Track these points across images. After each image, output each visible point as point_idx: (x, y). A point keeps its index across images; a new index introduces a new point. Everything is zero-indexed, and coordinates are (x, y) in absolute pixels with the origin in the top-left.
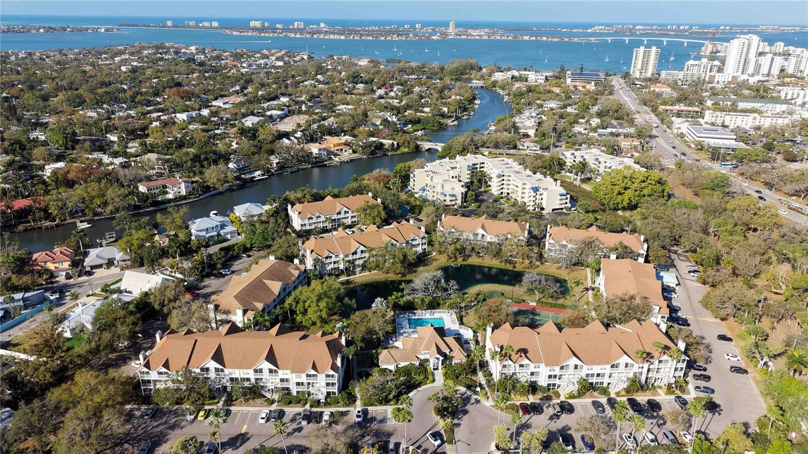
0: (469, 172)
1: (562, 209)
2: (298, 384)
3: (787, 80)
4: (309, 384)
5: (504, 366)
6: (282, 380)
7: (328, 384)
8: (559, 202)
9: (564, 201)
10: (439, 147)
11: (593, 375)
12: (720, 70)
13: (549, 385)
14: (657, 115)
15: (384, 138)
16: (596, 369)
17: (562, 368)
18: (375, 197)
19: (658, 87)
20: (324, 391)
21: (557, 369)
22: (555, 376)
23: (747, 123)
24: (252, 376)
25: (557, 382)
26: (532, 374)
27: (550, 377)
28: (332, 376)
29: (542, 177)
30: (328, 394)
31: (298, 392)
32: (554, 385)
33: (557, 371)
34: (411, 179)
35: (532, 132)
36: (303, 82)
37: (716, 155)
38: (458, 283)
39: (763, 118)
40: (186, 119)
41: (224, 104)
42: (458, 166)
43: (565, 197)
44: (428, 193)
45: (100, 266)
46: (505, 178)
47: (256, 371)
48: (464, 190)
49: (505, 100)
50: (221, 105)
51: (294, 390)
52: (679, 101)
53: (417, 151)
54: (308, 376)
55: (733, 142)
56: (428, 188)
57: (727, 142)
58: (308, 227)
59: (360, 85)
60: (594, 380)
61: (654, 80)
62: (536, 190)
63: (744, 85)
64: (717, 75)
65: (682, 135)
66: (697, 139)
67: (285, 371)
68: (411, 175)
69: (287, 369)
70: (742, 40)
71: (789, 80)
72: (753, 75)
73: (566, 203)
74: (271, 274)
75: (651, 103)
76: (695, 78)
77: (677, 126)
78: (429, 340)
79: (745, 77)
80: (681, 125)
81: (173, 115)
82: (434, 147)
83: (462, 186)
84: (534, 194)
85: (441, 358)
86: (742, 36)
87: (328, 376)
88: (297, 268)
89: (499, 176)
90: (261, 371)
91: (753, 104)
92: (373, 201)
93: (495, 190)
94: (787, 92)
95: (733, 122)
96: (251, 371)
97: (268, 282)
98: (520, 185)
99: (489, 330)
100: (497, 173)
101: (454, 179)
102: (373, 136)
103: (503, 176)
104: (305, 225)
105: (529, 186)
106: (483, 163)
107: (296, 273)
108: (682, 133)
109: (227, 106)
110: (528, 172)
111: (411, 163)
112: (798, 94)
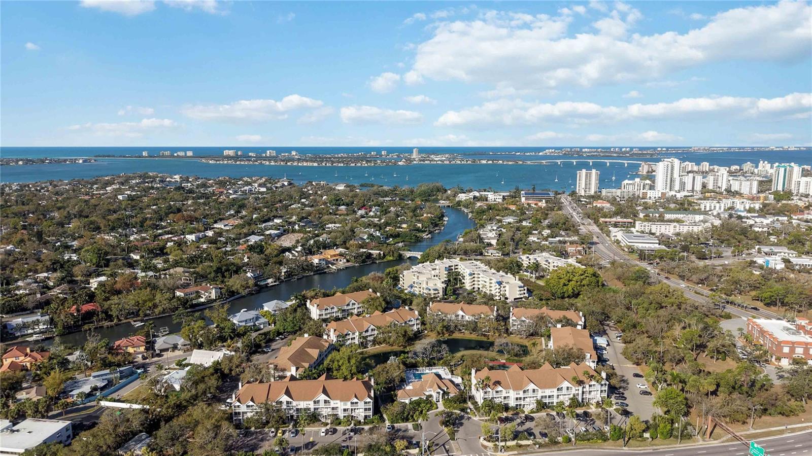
0: (446, 272)
1: (521, 298)
2: (345, 410)
3: (708, 195)
4: (352, 409)
5: (486, 393)
6: (333, 409)
7: (366, 409)
8: (518, 293)
9: (522, 292)
10: (418, 255)
11: (546, 397)
12: (652, 188)
13: (517, 405)
14: (598, 226)
15: (372, 249)
16: (548, 392)
17: (524, 392)
18: (375, 292)
19: (600, 203)
20: (363, 414)
21: (521, 392)
22: (520, 398)
23: (669, 230)
24: (312, 406)
25: (522, 403)
26: (505, 398)
27: (517, 399)
28: (369, 402)
29: (504, 274)
30: (366, 417)
31: (344, 417)
32: (520, 405)
33: (521, 395)
34: (401, 279)
35: (494, 242)
36: (290, 206)
37: (643, 255)
38: (448, 346)
39: (681, 226)
40: (194, 239)
41: (225, 226)
42: (437, 267)
43: (523, 289)
44: (415, 289)
45: (167, 350)
46: (476, 276)
47: (315, 402)
48: (444, 286)
49: (470, 216)
50: (223, 227)
51: (341, 415)
52: (616, 214)
53: (400, 259)
54: (352, 403)
55: (657, 245)
56: (415, 285)
57: (652, 246)
58: (324, 317)
59: (342, 207)
60: (547, 401)
61: (596, 197)
62: (500, 283)
63: (673, 200)
64: (649, 192)
65: (618, 242)
66: (628, 244)
67: (335, 402)
68: (401, 276)
69: (337, 399)
70: (666, 163)
71: (709, 194)
72: (679, 192)
73: (524, 293)
74: (309, 344)
75: (594, 216)
76: (630, 195)
77: (614, 234)
78: (432, 381)
79: (673, 193)
80: (617, 234)
81: (182, 237)
82: (414, 255)
83: (443, 282)
84: (499, 287)
85: (442, 392)
86: (665, 160)
87: (366, 403)
88: (327, 341)
89: (470, 275)
90: (318, 401)
91: (677, 216)
92: (373, 295)
93: (468, 286)
94: (706, 205)
95: (658, 230)
96: (312, 403)
97: (309, 350)
98: (488, 280)
99: (473, 371)
100: (468, 272)
101: (435, 278)
102: (363, 248)
103: (474, 274)
104: (322, 315)
105: (494, 281)
106: (457, 265)
107: (327, 345)
108: (617, 240)
109: (227, 228)
110: (493, 271)
111: (398, 267)
112: (715, 207)
